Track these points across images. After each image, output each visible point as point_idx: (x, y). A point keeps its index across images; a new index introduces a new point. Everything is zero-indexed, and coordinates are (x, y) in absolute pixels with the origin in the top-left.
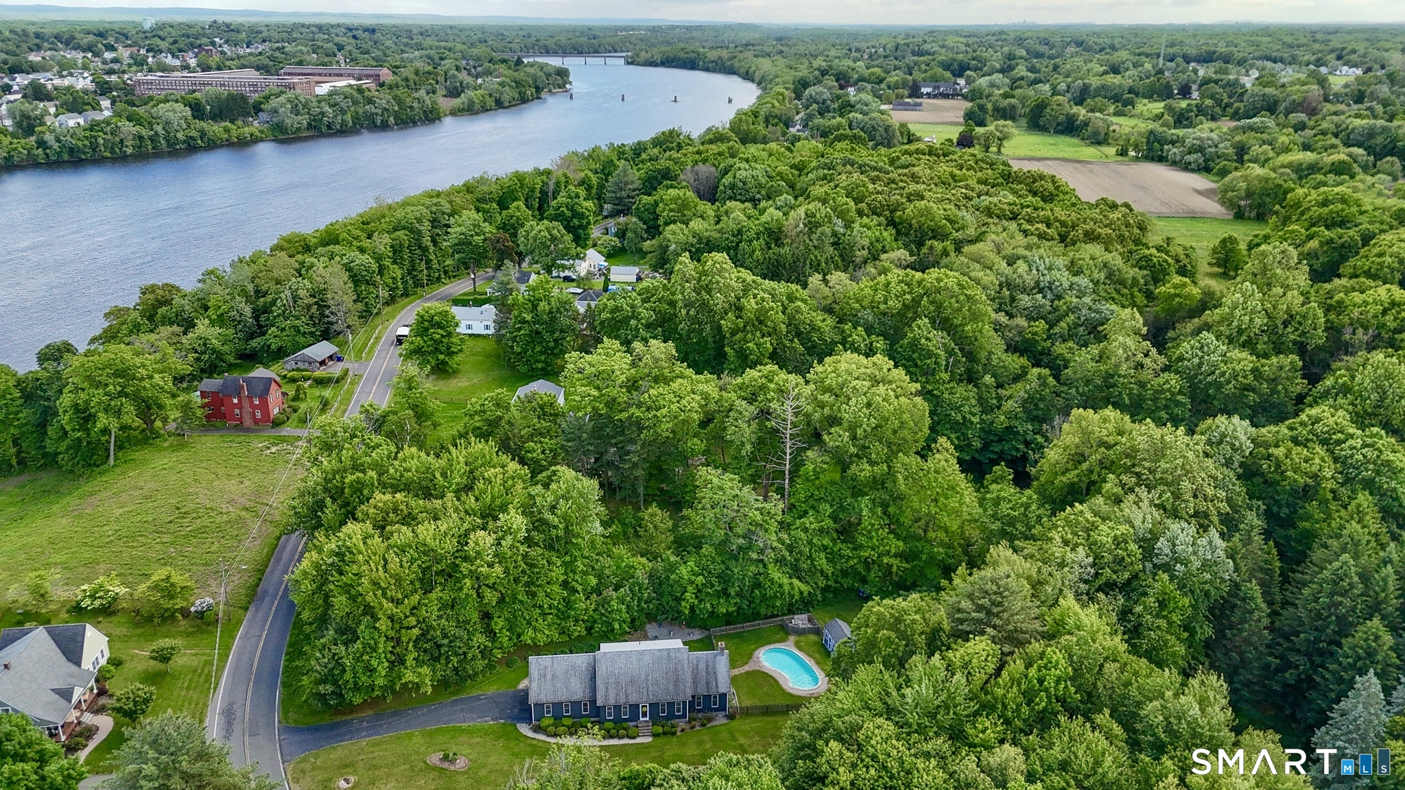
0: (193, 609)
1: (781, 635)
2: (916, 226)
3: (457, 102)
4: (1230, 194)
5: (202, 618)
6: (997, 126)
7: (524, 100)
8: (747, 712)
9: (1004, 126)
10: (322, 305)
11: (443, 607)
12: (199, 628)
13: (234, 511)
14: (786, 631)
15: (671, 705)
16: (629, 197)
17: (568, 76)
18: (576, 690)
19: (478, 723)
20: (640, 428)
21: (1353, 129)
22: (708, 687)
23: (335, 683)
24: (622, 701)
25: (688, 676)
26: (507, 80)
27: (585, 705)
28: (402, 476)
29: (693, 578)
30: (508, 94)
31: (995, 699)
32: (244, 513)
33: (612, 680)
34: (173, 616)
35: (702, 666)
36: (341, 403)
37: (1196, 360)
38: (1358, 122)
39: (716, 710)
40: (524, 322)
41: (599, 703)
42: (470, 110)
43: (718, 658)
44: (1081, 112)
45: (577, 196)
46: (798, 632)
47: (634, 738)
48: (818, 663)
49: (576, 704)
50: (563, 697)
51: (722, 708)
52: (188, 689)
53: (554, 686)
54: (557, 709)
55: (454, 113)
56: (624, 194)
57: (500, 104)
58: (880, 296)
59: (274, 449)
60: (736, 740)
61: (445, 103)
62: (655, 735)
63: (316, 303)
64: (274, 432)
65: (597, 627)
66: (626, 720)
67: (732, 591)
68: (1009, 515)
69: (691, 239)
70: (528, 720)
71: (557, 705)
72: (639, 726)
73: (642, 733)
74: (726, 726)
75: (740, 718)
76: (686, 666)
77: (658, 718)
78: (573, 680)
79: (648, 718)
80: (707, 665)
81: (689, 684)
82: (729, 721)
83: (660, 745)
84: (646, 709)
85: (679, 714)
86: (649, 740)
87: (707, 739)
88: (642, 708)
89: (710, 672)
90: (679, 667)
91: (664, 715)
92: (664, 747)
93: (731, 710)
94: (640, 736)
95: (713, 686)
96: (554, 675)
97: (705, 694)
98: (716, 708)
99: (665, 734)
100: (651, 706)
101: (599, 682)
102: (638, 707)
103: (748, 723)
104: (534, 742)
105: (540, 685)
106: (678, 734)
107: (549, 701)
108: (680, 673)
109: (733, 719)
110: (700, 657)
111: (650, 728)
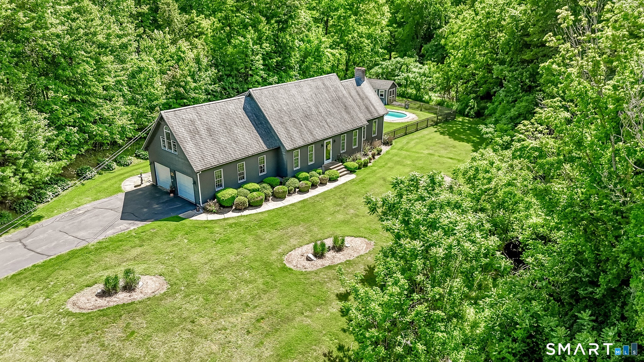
18: (249, 142)
24: (310, 139)
27: (262, 162)
39: (375, 139)
43: (362, 84)
47: (336, 180)
49: (251, 162)
50: (236, 152)
51: (380, 135)
53: (217, 143)
66: (314, 166)
71: (230, 168)
72: (331, 168)
73: (340, 173)
74: (395, 149)
75: (396, 142)
76: (344, 92)
77: (341, 155)
78: (237, 130)
79: (331, 160)
80: (357, 92)
81: (357, 109)
82: (390, 147)
83: (371, 175)
84: (330, 147)
85: (356, 147)
86: (353, 176)
87: (399, 159)
88: (327, 146)
89: (364, 98)
90: (340, 95)
91: (344, 151)
92: (377, 175)
93: (385, 137)
94: (341, 176)
95: (373, 110)
96: (209, 130)
97: (371, 118)
98: (375, 137)
99: (359, 168)
100: (334, 141)
101: (273, 123)
102: (322, 145)
103: (408, 143)
104: (230, 221)
105: (196, 145)
106: (369, 165)
107: (222, 162)
108: (344, 100)
109: (391, 145)
110: (347, 85)
111: (342, 166)
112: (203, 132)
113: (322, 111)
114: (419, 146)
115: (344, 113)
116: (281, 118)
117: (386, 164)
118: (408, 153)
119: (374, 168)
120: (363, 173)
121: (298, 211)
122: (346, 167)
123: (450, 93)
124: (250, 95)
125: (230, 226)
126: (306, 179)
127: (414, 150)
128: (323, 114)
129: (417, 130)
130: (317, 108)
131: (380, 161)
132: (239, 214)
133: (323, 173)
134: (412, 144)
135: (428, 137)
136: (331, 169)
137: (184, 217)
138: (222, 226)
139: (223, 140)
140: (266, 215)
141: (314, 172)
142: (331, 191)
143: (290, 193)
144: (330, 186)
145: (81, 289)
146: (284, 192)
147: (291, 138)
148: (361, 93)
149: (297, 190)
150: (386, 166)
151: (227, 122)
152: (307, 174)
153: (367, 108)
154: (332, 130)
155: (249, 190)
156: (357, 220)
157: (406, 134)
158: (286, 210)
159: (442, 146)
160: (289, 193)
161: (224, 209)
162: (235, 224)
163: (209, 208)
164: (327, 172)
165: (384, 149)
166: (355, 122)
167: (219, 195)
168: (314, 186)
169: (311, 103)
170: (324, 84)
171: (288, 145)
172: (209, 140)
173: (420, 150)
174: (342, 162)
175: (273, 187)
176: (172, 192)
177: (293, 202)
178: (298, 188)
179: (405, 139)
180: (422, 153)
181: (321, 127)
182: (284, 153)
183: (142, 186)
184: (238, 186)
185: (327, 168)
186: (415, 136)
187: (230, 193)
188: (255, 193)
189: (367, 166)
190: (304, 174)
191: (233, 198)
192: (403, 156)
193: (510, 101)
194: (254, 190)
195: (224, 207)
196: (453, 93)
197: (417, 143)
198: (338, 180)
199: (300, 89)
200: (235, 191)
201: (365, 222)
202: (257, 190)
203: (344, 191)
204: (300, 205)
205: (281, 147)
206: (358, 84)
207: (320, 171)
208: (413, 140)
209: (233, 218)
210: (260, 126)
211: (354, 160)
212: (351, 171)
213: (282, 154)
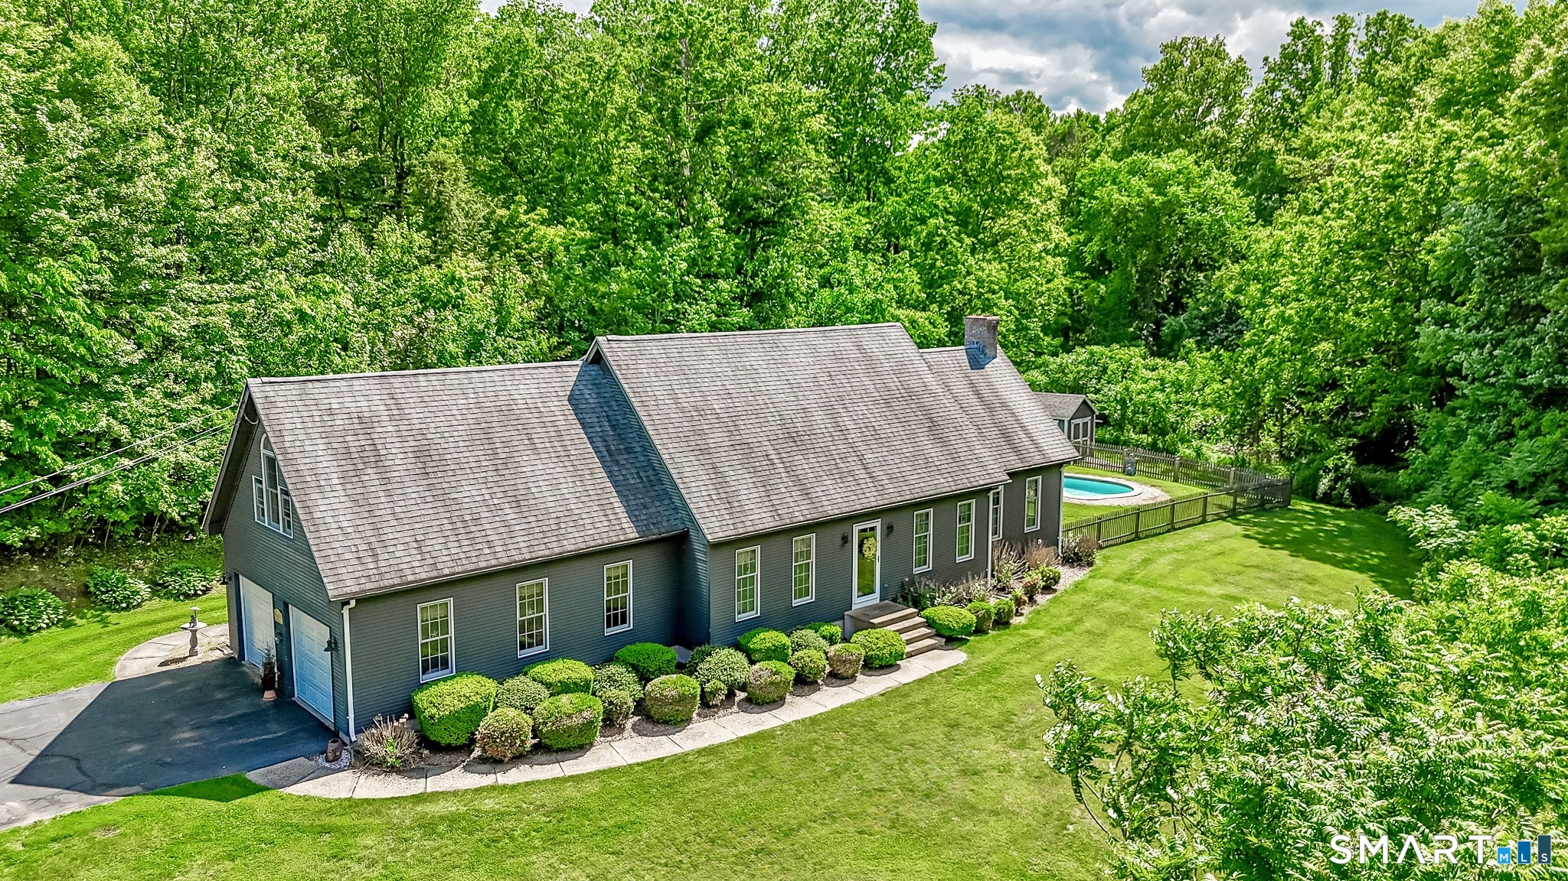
24: (798, 510)
39: (1037, 541)
51: (1050, 532)
72: (875, 621)
73: (909, 642)
74: (1104, 576)
75: (1106, 558)
76: (929, 378)
77: (912, 583)
79: (877, 594)
80: (972, 385)
81: (971, 433)
82: (1088, 570)
83: (1022, 656)
84: (875, 548)
85: (966, 558)
86: (956, 657)
87: (1122, 609)
88: (861, 545)
89: (993, 405)
90: (914, 383)
91: (924, 569)
92: (1048, 658)
93: (1069, 540)
94: (910, 655)
95: (1027, 443)
96: (422, 455)
97: (1018, 465)
98: (1036, 535)
99: (979, 631)
100: (889, 529)
102: (846, 539)
103: (1146, 562)
104: (438, 809)
106: (1015, 621)
107: (447, 569)
108: (927, 400)
109: (1090, 564)
110: (939, 363)
111: (918, 620)
113: (850, 425)
114: (1187, 574)
115: (925, 442)
116: (701, 433)
117: (1079, 621)
118: (1154, 592)
119: (1036, 633)
120: (992, 647)
121: (727, 777)
122: (930, 623)
123: (1258, 440)
124: (598, 359)
125: (428, 827)
126: (778, 653)
127: (1173, 583)
128: (854, 436)
129: (1172, 528)
130: (834, 416)
131: (1053, 611)
132: (488, 780)
133: (846, 639)
134: (1162, 565)
135: (1214, 548)
136: (874, 626)
137: (262, 782)
138: (394, 829)
139: (469, 492)
140: (593, 787)
141: (809, 634)
142: (870, 702)
143: (707, 704)
144: (869, 686)
146: (682, 699)
147: (730, 502)
148: (985, 391)
149: (741, 696)
150: (1079, 629)
151: (499, 434)
152: (783, 639)
153: (1006, 435)
154: (881, 490)
155: (548, 685)
156: (968, 826)
157: (1137, 537)
158: (677, 771)
159: (1268, 575)
160: (705, 704)
161: (438, 759)
162: (453, 820)
163: (375, 749)
164: (860, 637)
165: (1069, 576)
166: (964, 470)
167: (422, 699)
168: (804, 682)
169: (811, 400)
170: (859, 347)
171: (713, 526)
172: (414, 490)
173: (1193, 583)
174: (918, 603)
175: (644, 678)
176: (268, 683)
177: (716, 742)
178: (743, 688)
179: (1136, 552)
180: (1201, 593)
181: (842, 476)
182: (699, 556)
183: (192, 661)
184: (506, 668)
185: (863, 623)
186: (1171, 545)
187: (466, 691)
188: (564, 699)
189: (1007, 624)
190: (769, 638)
191: (476, 712)
192: (1138, 601)
193: (1491, 437)
194: (566, 688)
195: (436, 747)
196: (1268, 441)
197: (1178, 565)
198: (898, 667)
199: (776, 354)
200: (491, 686)
201: (1004, 837)
202: (583, 687)
203: (922, 709)
204: (742, 752)
205: (692, 533)
206: (977, 361)
207: (836, 629)
208: (1161, 553)
209: (455, 793)
210: (621, 458)
211: (959, 602)
212: (951, 639)
213: (695, 559)
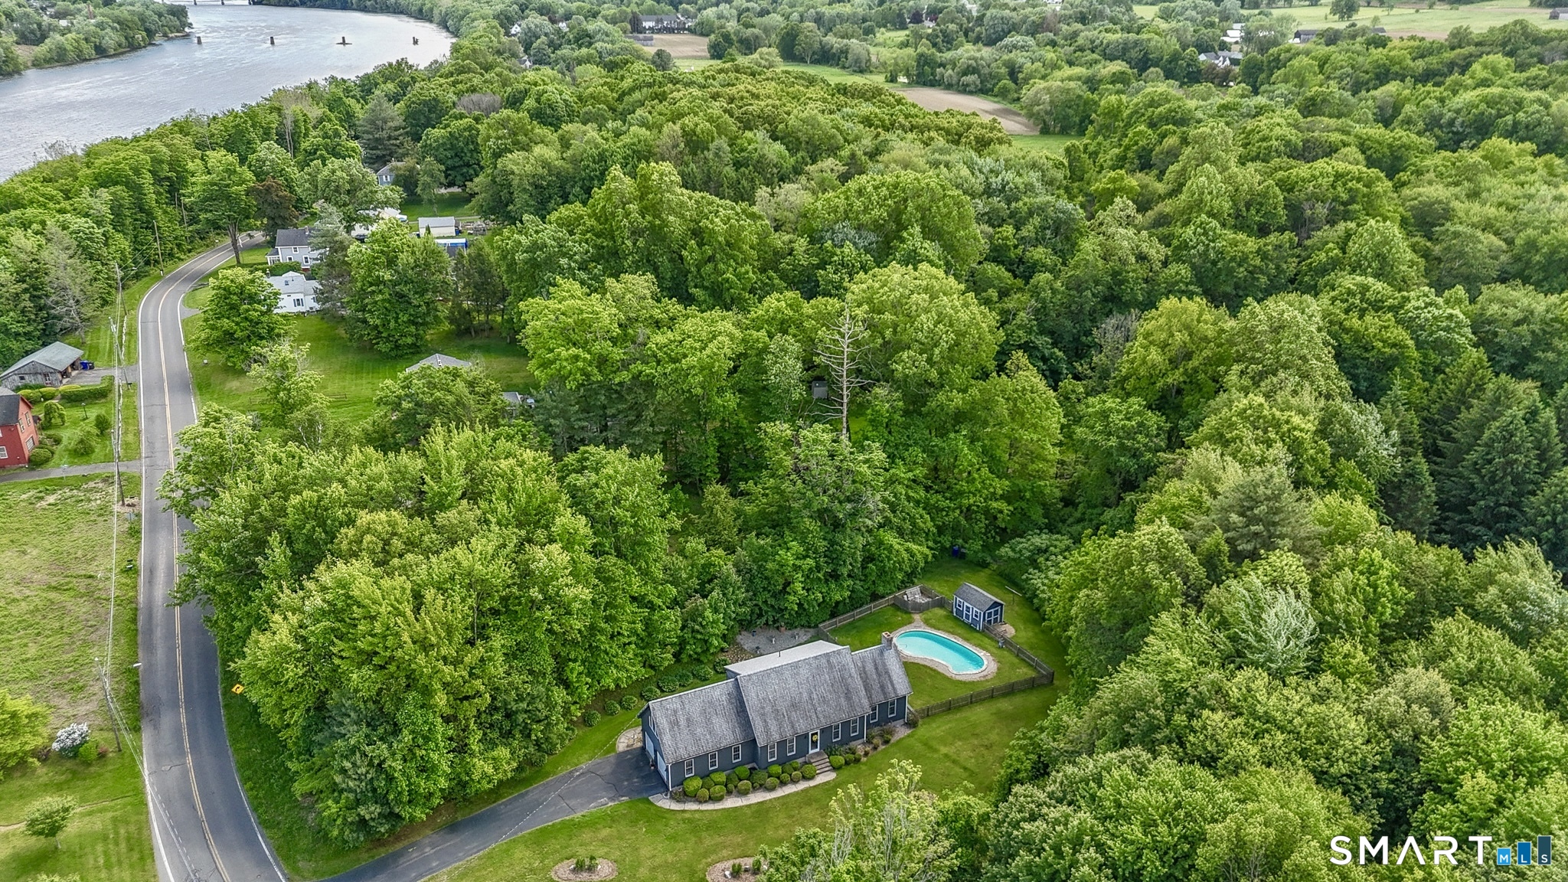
0: (55, 746)
1: (900, 617)
2: (804, 138)
3: (41, 50)
4: (1036, 108)
5: (75, 756)
6: (761, 54)
7: (133, 47)
8: (928, 714)
9: (768, 54)
10: (36, 292)
11: (510, 656)
12: (74, 773)
13: (37, 597)
14: (905, 609)
15: (846, 724)
16: (390, 138)
17: (186, 15)
18: (724, 733)
19: (593, 808)
20: (649, 385)
21: (1108, 45)
22: (884, 693)
23: (382, 800)
24: (788, 733)
25: (858, 683)
26: (105, 19)
27: (736, 750)
28: (370, 488)
29: (798, 563)
30: (111, 38)
31: (1337, 618)
32: (53, 595)
33: (768, 709)
34: (22, 763)
35: (870, 667)
36: (126, 421)
37: (1201, 248)
38: (1111, 37)
39: (894, 719)
40: (379, 281)
41: (760, 743)
42: (60, 59)
43: (886, 654)
44: (831, 40)
45: (337, 134)
46: (919, 608)
47: (812, 778)
48: (967, 640)
49: (724, 752)
50: (708, 745)
51: (901, 715)
52: (108, 866)
53: (693, 734)
54: (702, 765)
55: (37, 64)
56: (384, 134)
57: (101, 52)
58: (858, 204)
59: (51, 499)
60: (936, 751)
61: (24, 53)
62: (835, 769)
63: (26, 291)
64: (38, 476)
65: (690, 649)
66: (794, 757)
67: (845, 572)
68: (1124, 426)
69: (540, 170)
70: (663, 786)
71: (701, 759)
72: (812, 761)
73: (820, 769)
78: (715, 720)
80: (876, 664)
81: (862, 693)
82: (912, 730)
85: (856, 734)
86: (833, 776)
91: (837, 740)
93: (910, 716)
94: (819, 774)
95: (890, 689)
96: (688, 720)
97: (883, 701)
99: (848, 764)
101: (753, 715)
104: (687, 815)
105: (673, 737)
106: (863, 760)
108: (849, 681)
109: (915, 727)
110: (864, 657)
111: (827, 760)
112: (683, 722)
115: (842, 699)
116: (763, 708)
119: (864, 768)
120: (846, 772)
122: (830, 762)
125: (684, 821)
126: (777, 774)
129: (971, 703)
132: (698, 807)
133: (800, 769)
136: (811, 763)
137: (652, 801)
138: (682, 818)
139: (699, 731)
142: (796, 793)
144: (801, 786)
145: (562, 860)
146: (749, 788)
147: (767, 731)
148: (880, 667)
149: (764, 787)
151: (708, 710)
152: (779, 770)
153: (882, 687)
154: (820, 722)
155: (714, 782)
157: (949, 709)
158: (747, 808)
160: (754, 790)
161: (687, 799)
162: (689, 819)
165: (901, 733)
168: (783, 783)
171: (763, 741)
172: (686, 731)
174: (831, 753)
177: (752, 803)
178: (766, 785)
181: (807, 718)
185: (808, 762)
188: (717, 788)
189: (859, 761)
190: (776, 770)
191: (698, 790)
194: (718, 783)
195: (687, 797)
198: (814, 778)
202: (721, 783)
209: (691, 811)
